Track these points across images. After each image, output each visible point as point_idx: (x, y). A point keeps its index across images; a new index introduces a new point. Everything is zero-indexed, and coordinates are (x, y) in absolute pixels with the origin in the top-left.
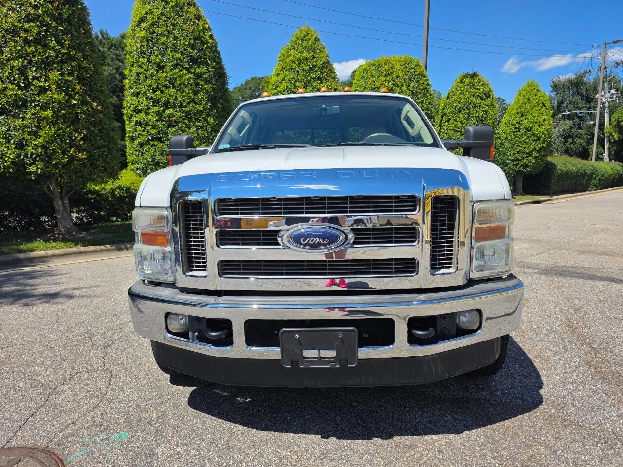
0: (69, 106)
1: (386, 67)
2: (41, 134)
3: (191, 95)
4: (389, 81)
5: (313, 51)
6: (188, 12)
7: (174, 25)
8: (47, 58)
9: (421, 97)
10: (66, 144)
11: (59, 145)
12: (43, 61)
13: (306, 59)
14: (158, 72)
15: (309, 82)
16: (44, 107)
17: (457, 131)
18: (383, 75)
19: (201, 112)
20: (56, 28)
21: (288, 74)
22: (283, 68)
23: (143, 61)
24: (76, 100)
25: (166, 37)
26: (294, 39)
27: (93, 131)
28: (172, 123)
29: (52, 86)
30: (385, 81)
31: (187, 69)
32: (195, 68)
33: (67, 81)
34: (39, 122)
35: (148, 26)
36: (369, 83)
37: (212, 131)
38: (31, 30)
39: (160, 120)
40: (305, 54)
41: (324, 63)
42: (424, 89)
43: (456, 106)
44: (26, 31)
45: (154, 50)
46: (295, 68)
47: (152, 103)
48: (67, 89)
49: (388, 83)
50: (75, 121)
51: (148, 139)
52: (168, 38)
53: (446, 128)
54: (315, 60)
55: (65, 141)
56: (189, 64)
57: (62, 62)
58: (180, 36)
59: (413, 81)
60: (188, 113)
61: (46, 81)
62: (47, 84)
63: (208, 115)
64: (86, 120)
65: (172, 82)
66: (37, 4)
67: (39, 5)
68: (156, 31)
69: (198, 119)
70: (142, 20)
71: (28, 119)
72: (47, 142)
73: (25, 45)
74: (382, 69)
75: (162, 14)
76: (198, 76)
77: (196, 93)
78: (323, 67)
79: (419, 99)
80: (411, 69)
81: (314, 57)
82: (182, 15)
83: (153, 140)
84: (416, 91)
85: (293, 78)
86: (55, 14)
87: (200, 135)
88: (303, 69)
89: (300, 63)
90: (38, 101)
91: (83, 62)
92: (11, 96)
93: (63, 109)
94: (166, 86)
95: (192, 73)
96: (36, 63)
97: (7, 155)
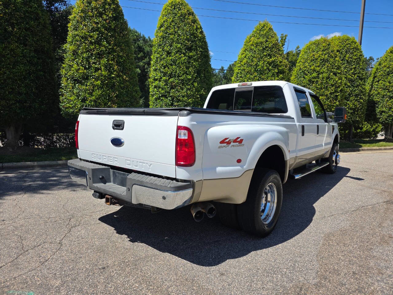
0: (110, 78)
1: (324, 44)
2: (94, 94)
3: (185, 69)
4: (325, 54)
5: (266, 37)
6: (188, 19)
7: (179, 27)
8: (101, 51)
9: (354, 65)
10: (106, 100)
11: (102, 100)
12: (98, 54)
13: (262, 43)
14: (167, 56)
15: (262, 58)
16: (97, 79)
17: (384, 89)
18: (321, 50)
19: (189, 80)
20: (107, 35)
21: (248, 53)
22: (246, 49)
23: (160, 50)
24: (114, 74)
25: (173, 35)
26: (255, 30)
27: (122, 92)
28: (173, 87)
29: (102, 67)
30: (322, 55)
31: (184, 54)
32: (189, 53)
33: (110, 64)
34: (93, 88)
35: (164, 29)
36: (310, 56)
37: (196, 91)
38: (94, 36)
39: (166, 85)
40: (261, 40)
41: (273, 44)
42: (357, 59)
43: (385, 70)
44: (91, 37)
45: (166, 43)
46: (253, 49)
47: (163, 75)
48: (110, 69)
49: (324, 56)
50: (113, 87)
51: (159, 96)
52: (175, 35)
53: (376, 86)
54: (267, 43)
55: (106, 98)
56: (185, 51)
57: (109, 53)
58: (182, 34)
59: (348, 53)
60: (182, 80)
61: (99, 64)
62: (99, 66)
63: (194, 82)
64: (119, 86)
65: (174, 62)
66: (98, 22)
67: (99, 22)
68: (168, 31)
69: (188, 84)
70: (161, 26)
71: (89, 85)
72: (97, 99)
73: (90, 45)
74: (320, 46)
75: (172, 21)
76: (190, 57)
77: (188, 68)
78: (273, 47)
79: (352, 66)
80: (347, 44)
81: (267, 41)
82: (184, 21)
83: (162, 96)
84: (350, 61)
85: (252, 56)
86: (107, 27)
87: (188, 94)
88: (259, 49)
89: (257, 46)
90: (94, 76)
91: (120, 53)
92: (81, 73)
93: (107, 80)
94: (171, 65)
95: (186, 56)
96: (95, 54)
97: (77, 105)
